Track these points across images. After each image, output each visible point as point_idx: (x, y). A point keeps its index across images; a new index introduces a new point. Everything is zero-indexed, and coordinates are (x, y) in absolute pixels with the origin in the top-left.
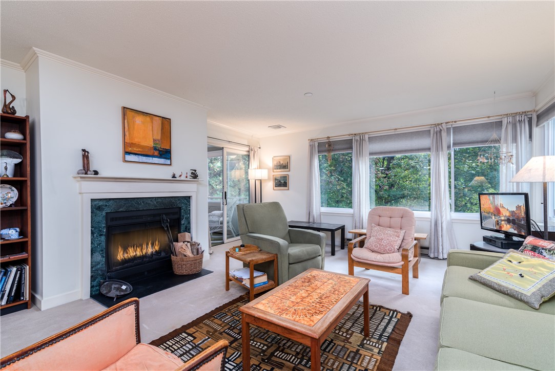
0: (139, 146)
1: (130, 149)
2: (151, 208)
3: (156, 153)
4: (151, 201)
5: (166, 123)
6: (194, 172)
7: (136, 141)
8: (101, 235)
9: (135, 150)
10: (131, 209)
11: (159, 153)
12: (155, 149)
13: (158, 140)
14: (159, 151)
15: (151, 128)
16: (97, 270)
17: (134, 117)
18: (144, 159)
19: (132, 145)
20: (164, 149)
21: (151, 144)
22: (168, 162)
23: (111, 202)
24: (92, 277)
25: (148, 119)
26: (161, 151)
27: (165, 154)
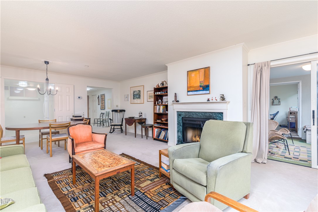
0: (193, 87)
1: (189, 90)
2: (199, 117)
3: (201, 88)
4: (199, 113)
5: (207, 70)
6: (222, 96)
7: (192, 85)
8: (180, 126)
9: (191, 89)
10: (190, 117)
11: (203, 88)
12: (201, 86)
13: (202, 81)
14: (203, 87)
15: (198, 76)
16: (179, 139)
17: (191, 74)
18: (195, 93)
19: (190, 87)
20: (205, 85)
21: (199, 84)
22: (208, 92)
23: (183, 113)
24: (178, 141)
25: (197, 72)
26: (204, 87)
27: (206, 88)
